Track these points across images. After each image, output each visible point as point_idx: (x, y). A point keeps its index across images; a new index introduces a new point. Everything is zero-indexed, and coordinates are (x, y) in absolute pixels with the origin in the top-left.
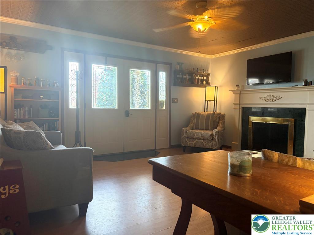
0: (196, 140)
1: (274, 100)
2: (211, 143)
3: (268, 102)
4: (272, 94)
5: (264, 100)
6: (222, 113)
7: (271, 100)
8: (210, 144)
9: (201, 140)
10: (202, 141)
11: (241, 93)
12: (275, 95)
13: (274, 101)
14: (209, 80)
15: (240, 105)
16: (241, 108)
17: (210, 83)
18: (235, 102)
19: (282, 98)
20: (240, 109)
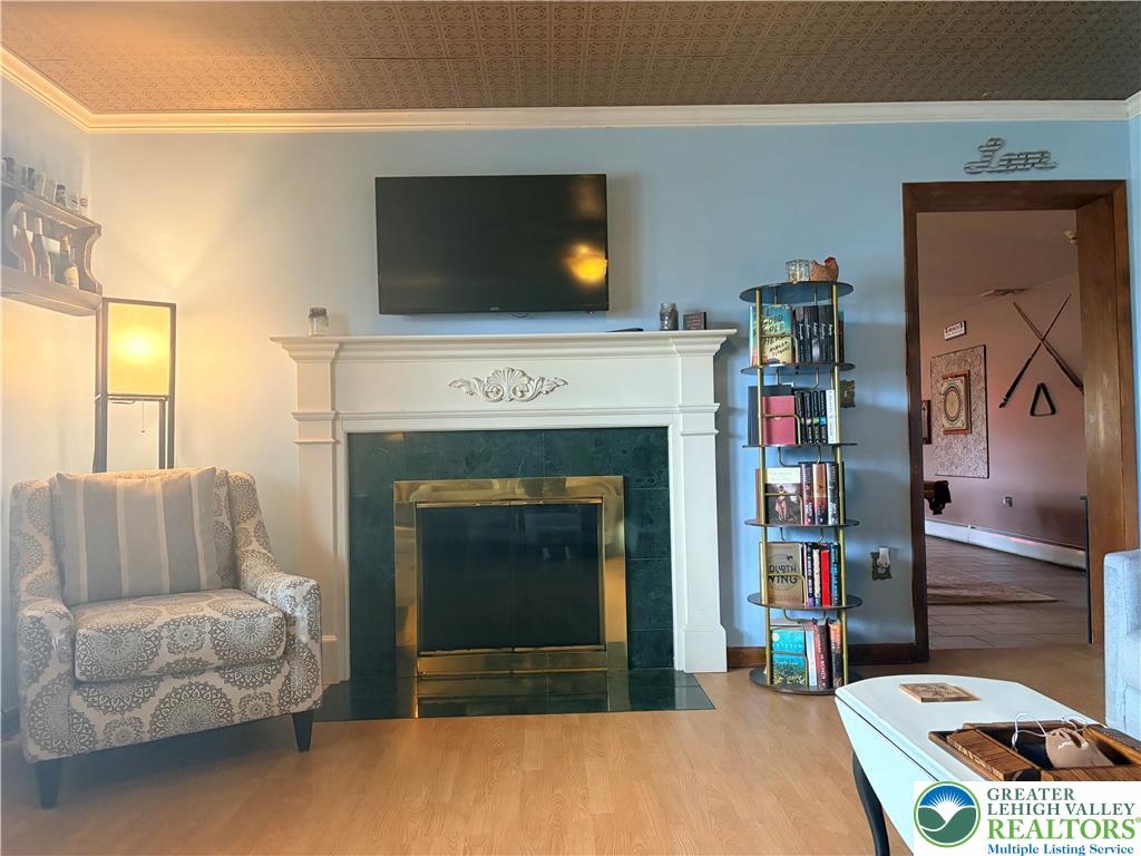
0: (166, 687)
1: (528, 395)
2: (280, 679)
3: (498, 406)
4: (518, 365)
5: (480, 394)
6: (237, 472)
7: (514, 391)
8: (274, 687)
9: (202, 679)
10: (214, 680)
11: (342, 354)
12: (535, 368)
13: (529, 400)
14: (89, 268)
15: (338, 423)
16: (342, 438)
17: (100, 286)
18: (300, 404)
19: (566, 383)
20: (336, 443)
